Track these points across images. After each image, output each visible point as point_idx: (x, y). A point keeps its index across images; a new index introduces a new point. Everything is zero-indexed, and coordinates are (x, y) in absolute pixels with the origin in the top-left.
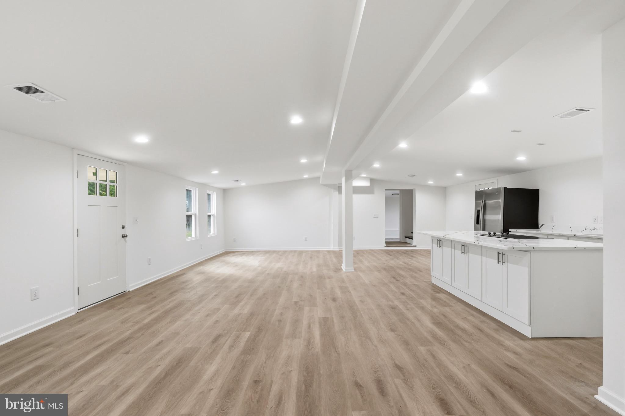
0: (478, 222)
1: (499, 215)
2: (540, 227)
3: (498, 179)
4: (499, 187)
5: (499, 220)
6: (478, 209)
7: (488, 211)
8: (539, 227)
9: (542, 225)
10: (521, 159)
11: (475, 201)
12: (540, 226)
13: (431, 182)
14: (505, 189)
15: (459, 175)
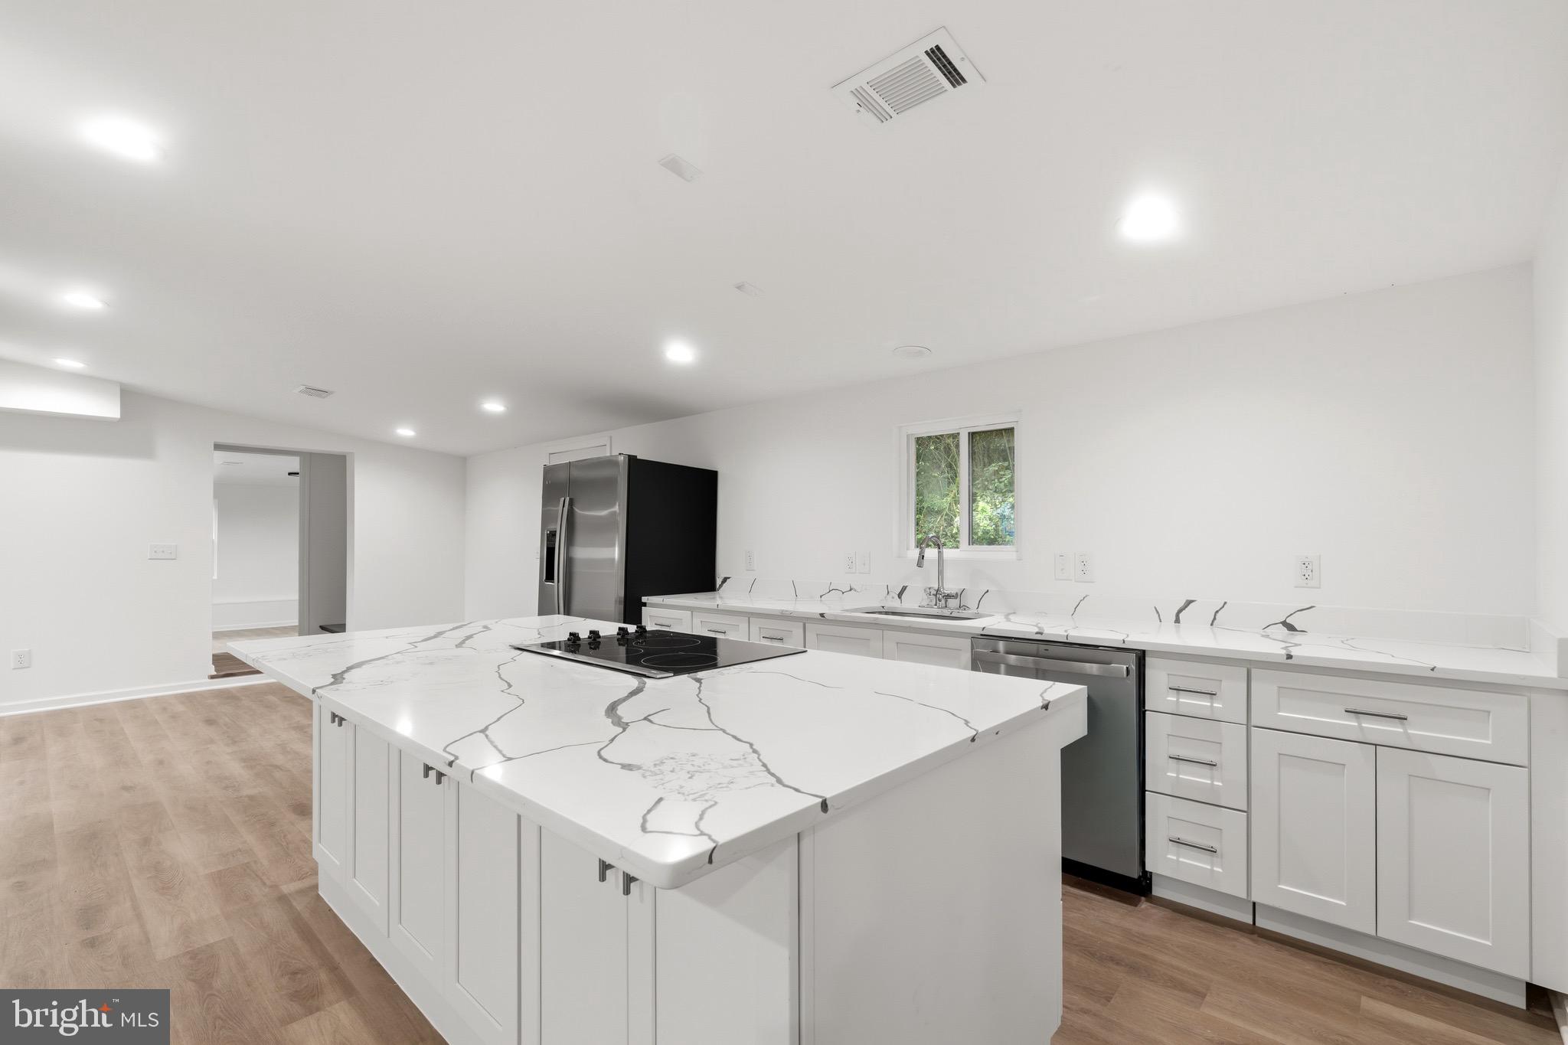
0: (550, 576)
1: (614, 545)
2: (721, 586)
3: (611, 437)
4: (615, 453)
5: (614, 559)
6: (552, 527)
7: (579, 536)
8: (718, 586)
9: (725, 580)
10: (680, 353)
11: (544, 505)
12: (719, 582)
13: (406, 432)
14: (632, 460)
15: (494, 406)
